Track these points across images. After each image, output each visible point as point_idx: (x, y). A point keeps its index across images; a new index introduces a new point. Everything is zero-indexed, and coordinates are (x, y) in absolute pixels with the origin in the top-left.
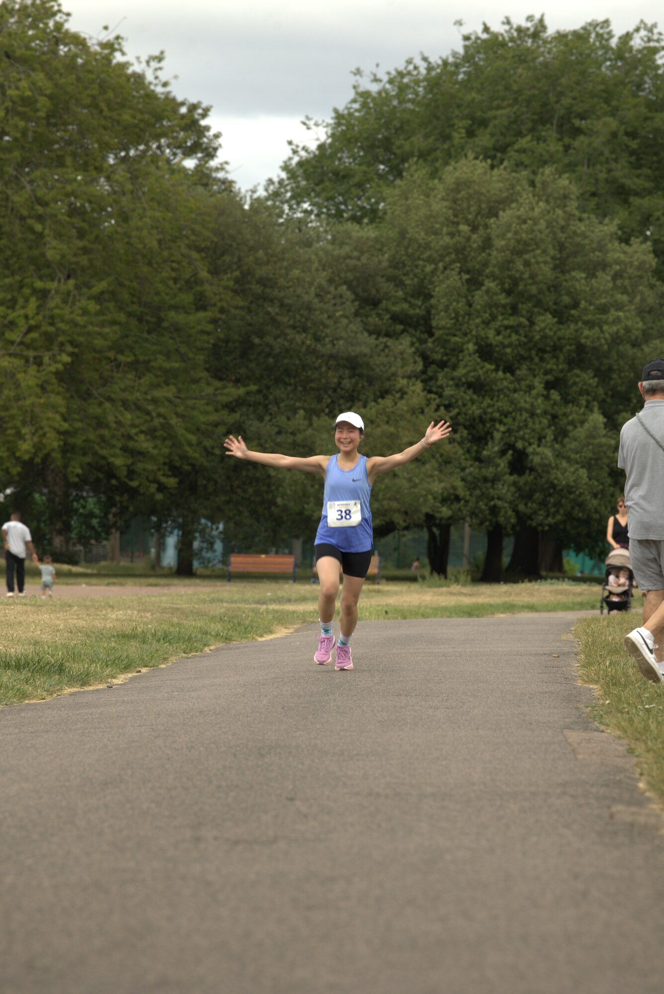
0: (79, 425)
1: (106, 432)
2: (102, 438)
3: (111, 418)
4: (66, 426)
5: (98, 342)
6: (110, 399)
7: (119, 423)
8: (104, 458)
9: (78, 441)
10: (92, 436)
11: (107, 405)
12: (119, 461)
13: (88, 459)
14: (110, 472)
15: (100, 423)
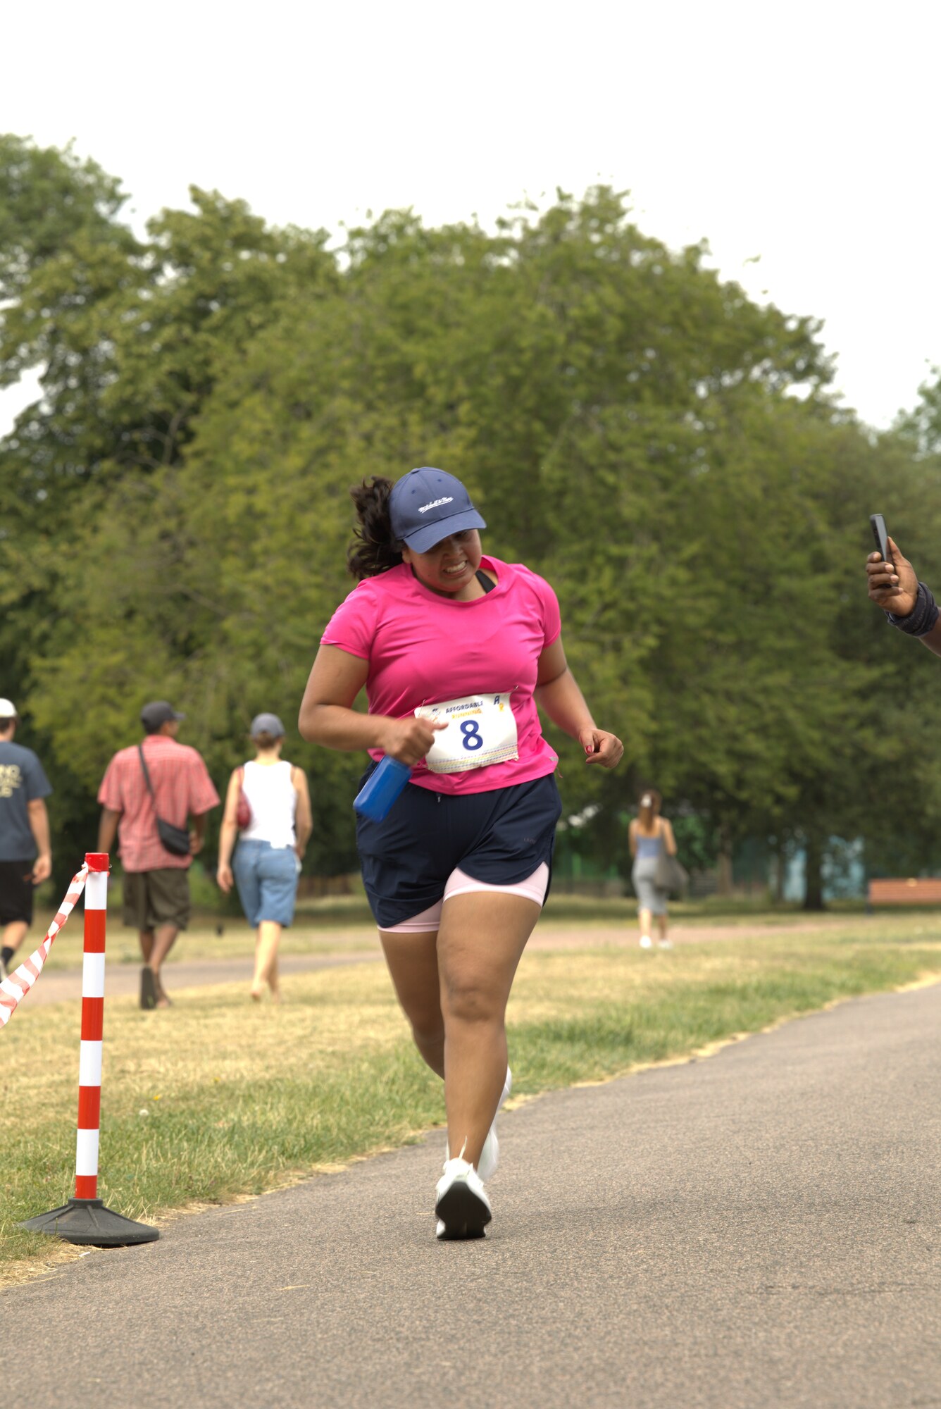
0: (670, 725)
1: (704, 732)
2: (702, 742)
3: (710, 714)
4: (653, 727)
5: (692, 620)
6: (709, 691)
7: (722, 721)
8: (704, 765)
9: (670, 745)
10: (687, 737)
11: (706, 698)
12: (724, 769)
13: (684, 767)
14: (714, 783)
15: (697, 721)
